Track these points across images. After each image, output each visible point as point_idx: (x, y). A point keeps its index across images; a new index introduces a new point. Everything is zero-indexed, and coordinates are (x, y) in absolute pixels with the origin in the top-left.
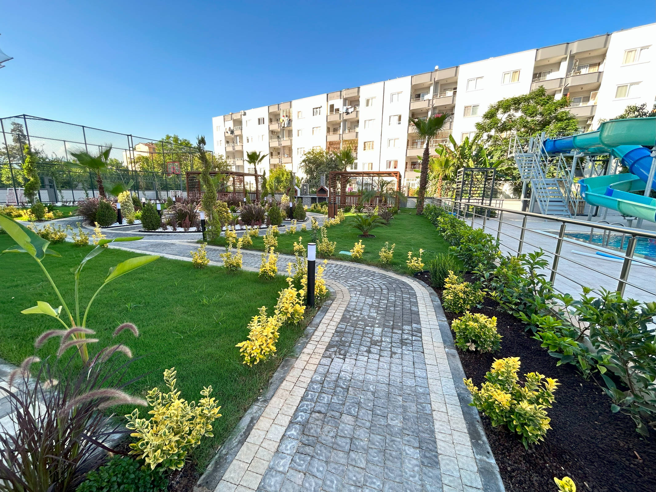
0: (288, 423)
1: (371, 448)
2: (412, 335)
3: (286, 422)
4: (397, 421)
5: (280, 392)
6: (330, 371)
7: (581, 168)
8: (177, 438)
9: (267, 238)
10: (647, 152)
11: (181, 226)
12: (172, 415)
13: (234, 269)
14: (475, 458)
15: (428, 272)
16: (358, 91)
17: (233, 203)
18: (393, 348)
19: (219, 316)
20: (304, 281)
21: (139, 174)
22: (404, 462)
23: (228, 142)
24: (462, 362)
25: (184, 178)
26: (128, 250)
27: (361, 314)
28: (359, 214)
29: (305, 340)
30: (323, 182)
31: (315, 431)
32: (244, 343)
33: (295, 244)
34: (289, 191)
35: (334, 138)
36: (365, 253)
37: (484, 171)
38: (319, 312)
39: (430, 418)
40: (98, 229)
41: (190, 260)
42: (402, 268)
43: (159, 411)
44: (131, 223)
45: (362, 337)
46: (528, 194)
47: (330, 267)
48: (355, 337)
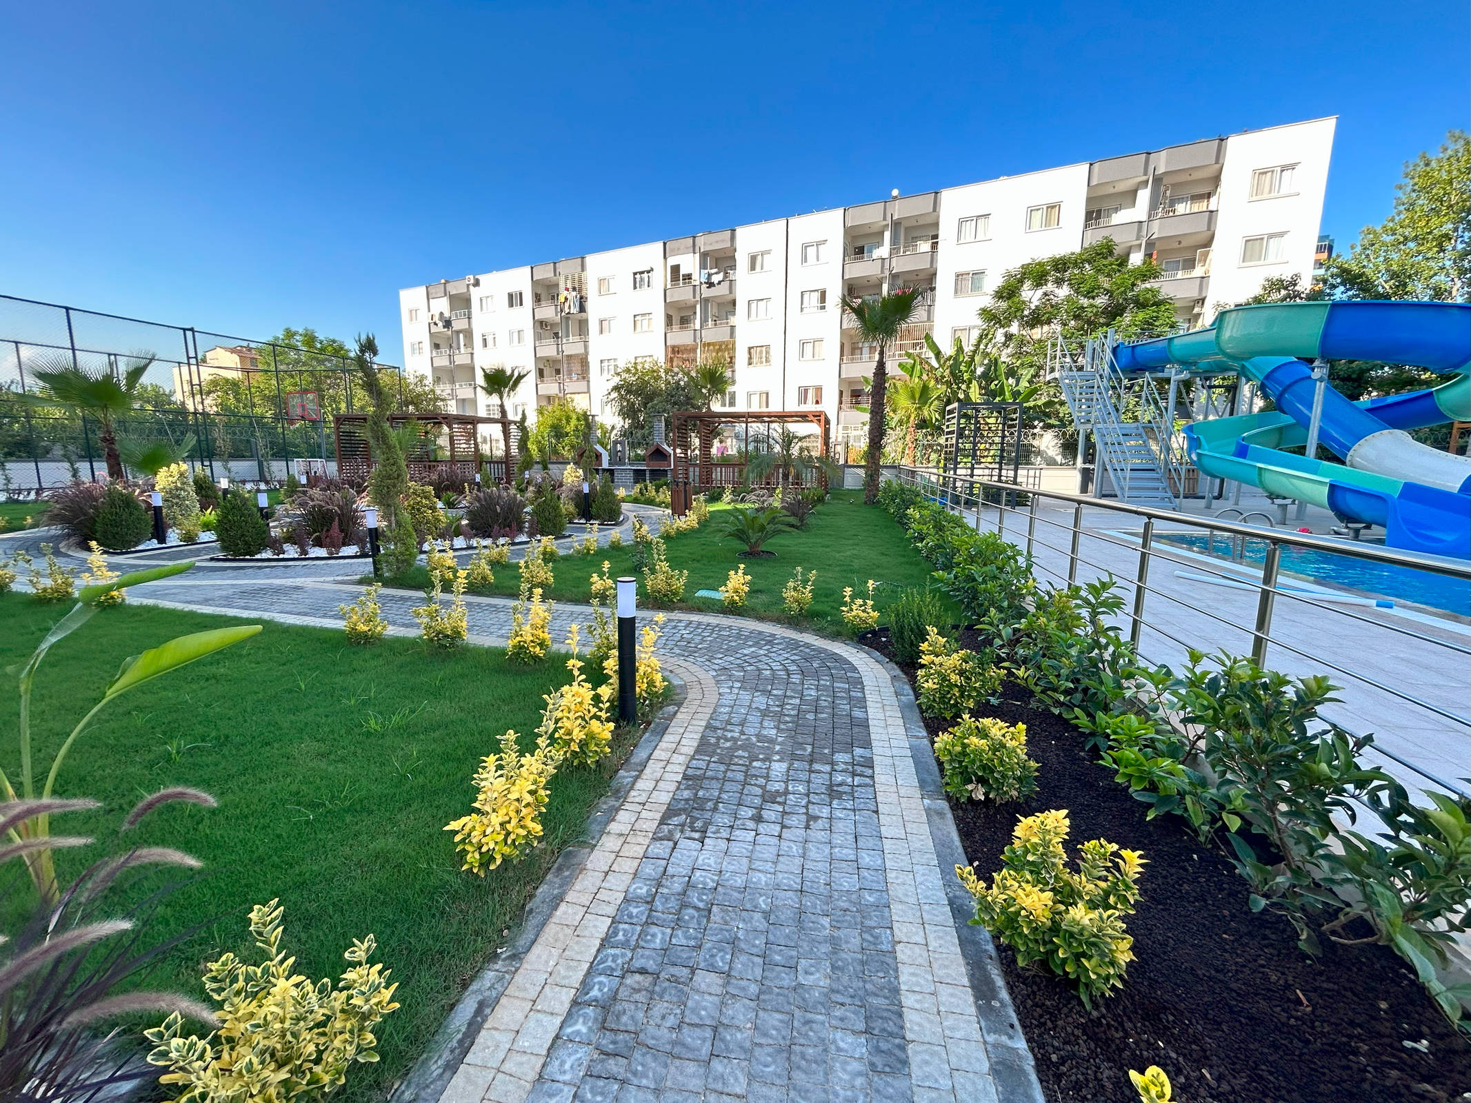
0: (567, 1006)
1: (760, 1045)
2: (854, 774)
3: (562, 1003)
4: (818, 975)
5: (551, 930)
6: (670, 870)
7: (1188, 401)
8: (283, 1075)
9: (527, 567)
10: (1305, 369)
11: (319, 543)
12: (269, 1018)
13: (446, 642)
14: (985, 1042)
15: (887, 629)
16: (733, 238)
17: (448, 487)
18: (811, 806)
19: (406, 757)
20: (611, 665)
21: (213, 421)
22: (831, 1068)
23: (437, 346)
24: (958, 826)
25: (329, 429)
26: (180, 606)
27: (742, 733)
28: (740, 506)
29: (612, 802)
30: (660, 437)
31: (632, 1017)
32: (464, 820)
33: (595, 578)
34: (581, 455)
35: (682, 337)
36: (754, 592)
37: (1000, 409)
38: (647, 735)
39: (889, 961)
40: (97, 557)
41: (340, 625)
42: (832, 623)
43: (237, 1011)
44: (189, 539)
45: (743, 786)
46: (1090, 457)
47: (675, 627)
48: (728, 786)
